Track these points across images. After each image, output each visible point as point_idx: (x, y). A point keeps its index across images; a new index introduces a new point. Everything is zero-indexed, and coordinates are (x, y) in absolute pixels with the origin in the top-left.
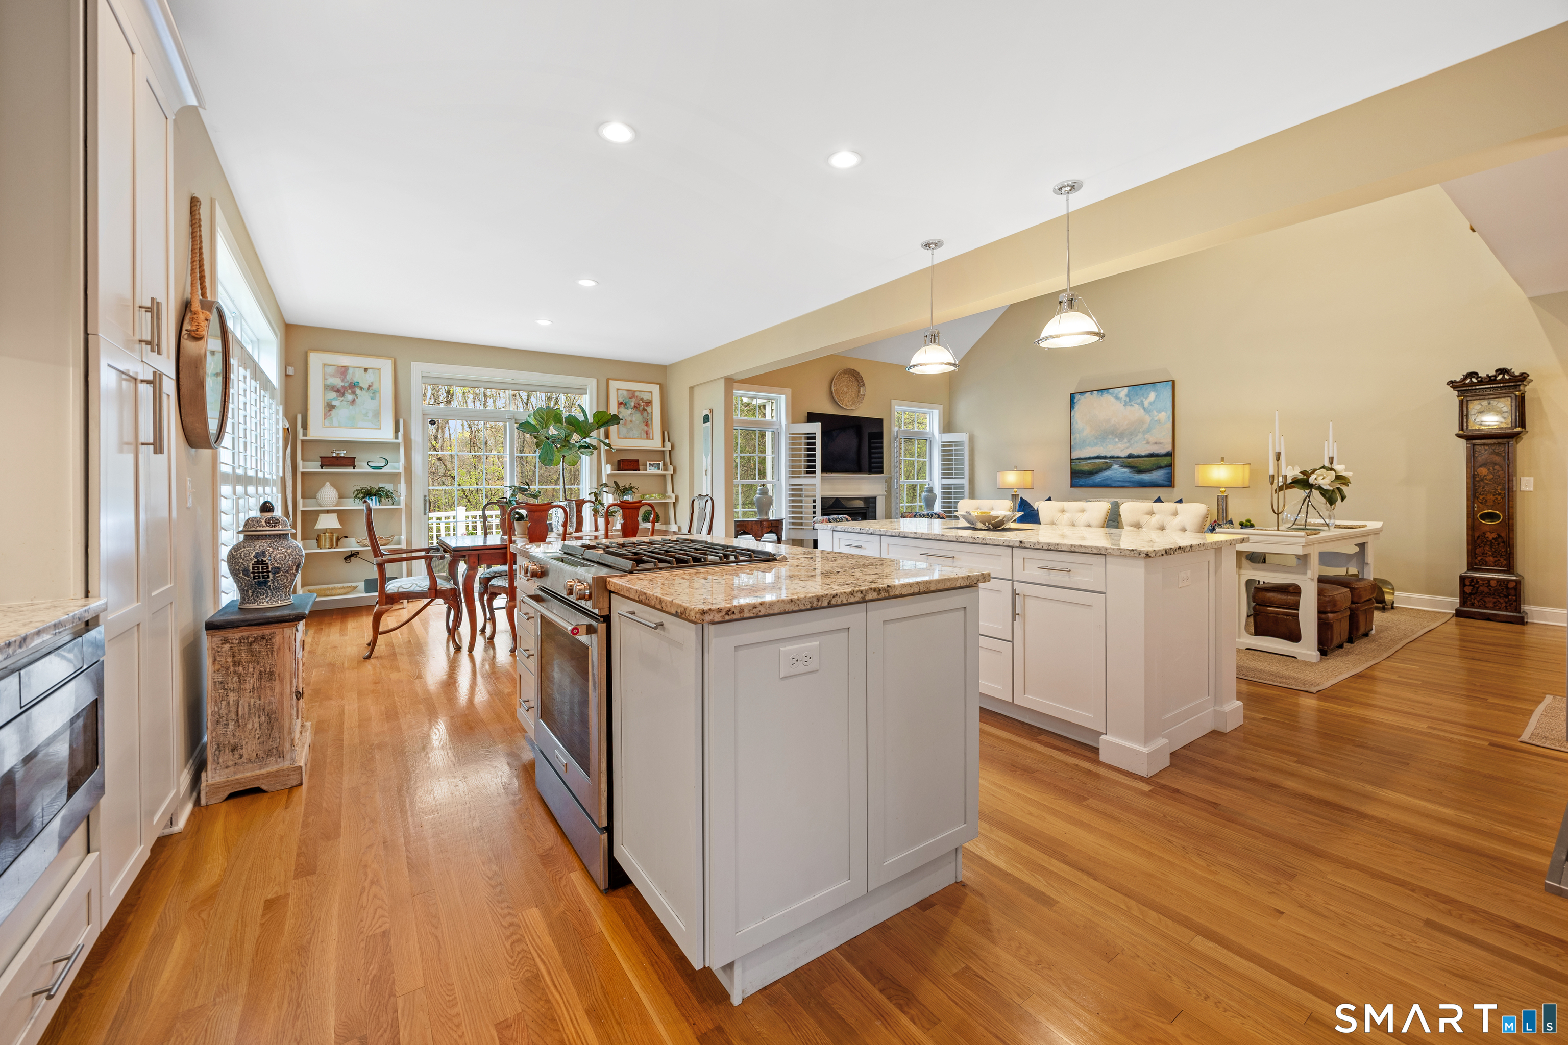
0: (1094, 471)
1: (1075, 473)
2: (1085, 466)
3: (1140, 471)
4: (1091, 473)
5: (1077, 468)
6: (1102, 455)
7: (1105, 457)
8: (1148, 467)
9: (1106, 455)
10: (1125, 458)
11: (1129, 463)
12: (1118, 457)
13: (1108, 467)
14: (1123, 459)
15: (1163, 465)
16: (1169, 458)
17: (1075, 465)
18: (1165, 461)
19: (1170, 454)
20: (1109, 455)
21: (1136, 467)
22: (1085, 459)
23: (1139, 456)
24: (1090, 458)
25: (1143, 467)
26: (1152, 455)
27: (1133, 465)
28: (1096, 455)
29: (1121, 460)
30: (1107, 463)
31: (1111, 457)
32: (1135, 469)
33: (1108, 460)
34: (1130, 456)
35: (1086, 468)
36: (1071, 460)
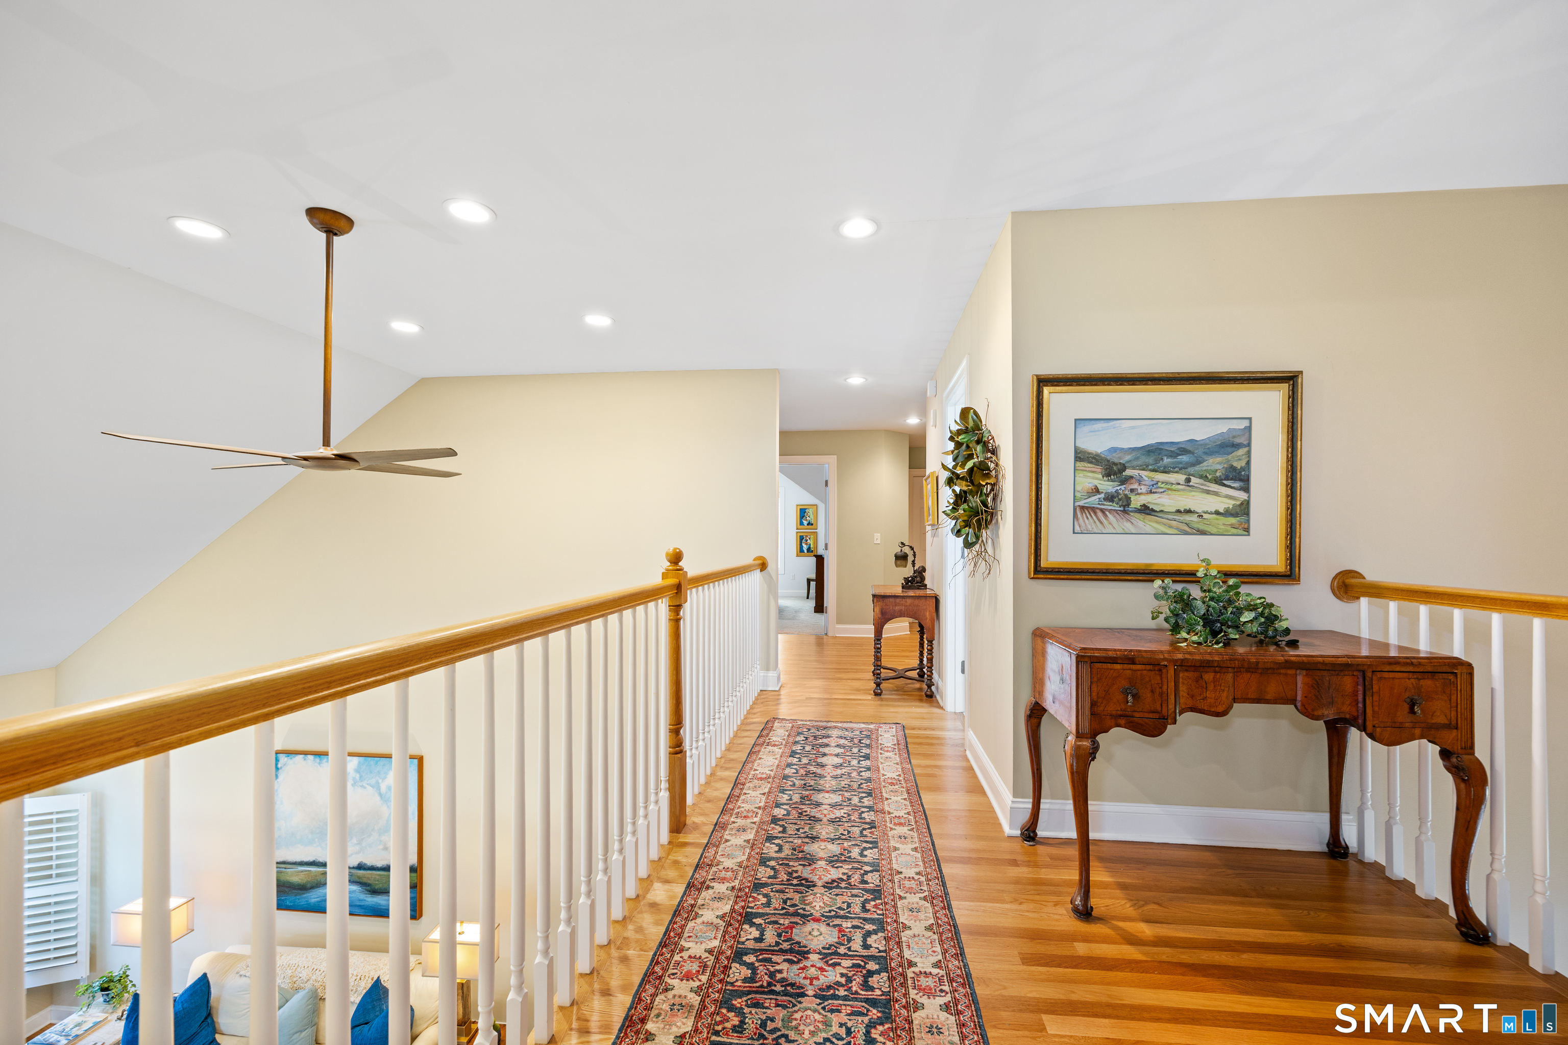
0: (309, 886)
10: (355, 868)
11: (359, 877)
19: (415, 870)
21: (369, 885)
22: (295, 863)
23: (373, 868)
24: (302, 864)
25: (378, 886)
27: (364, 880)
28: (311, 859)
29: (349, 870)
32: (368, 888)
34: (362, 867)
36: (277, 862)
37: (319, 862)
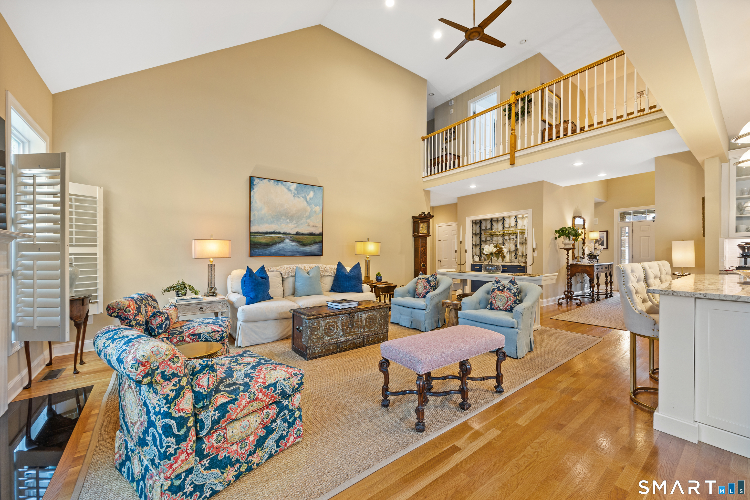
0: (271, 244)
1: (254, 245)
2: (263, 239)
3: (304, 245)
4: (268, 245)
5: (256, 240)
6: (277, 231)
7: (280, 233)
8: (309, 242)
9: (280, 231)
10: (294, 234)
11: (297, 239)
12: (289, 234)
13: (282, 241)
14: (293, 236)
15: (318, 241)
16: (321, 237)
17: (254, 237)
18: (318, 239)
19: (321, 234)
20: (282, 232)
21: (301, 242)
22: (263, 233)
23: (303, 234)
24: (267, 233)
25: (306, 242)
26: (311, 234)
27: (299, 240)
28: (271, 230)
29: (291, 236)
30: (281, 237)
31: (284, 233)
32: (301, 243)
33: (281, 236)
34: (297, 234)
35: (263, 241)
36: (251, 233)
37: (277, 232)
